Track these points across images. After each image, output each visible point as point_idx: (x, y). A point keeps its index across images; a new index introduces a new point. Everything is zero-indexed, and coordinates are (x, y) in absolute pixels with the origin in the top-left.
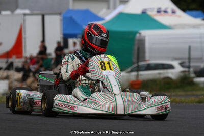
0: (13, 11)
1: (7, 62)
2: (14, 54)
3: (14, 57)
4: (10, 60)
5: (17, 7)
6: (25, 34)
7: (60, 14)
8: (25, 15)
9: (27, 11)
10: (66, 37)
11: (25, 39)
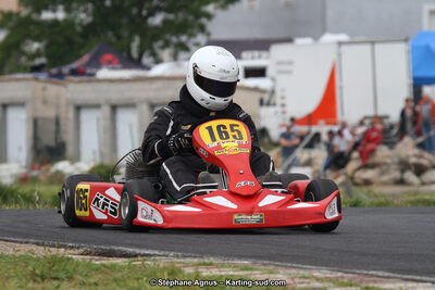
0: (316, 38)
1: (308, 133)
2: (321, 118)
3: (322, 122)
4: (314, 129)
5: (324, 31)
6: (341, 80)
7: (406, 40)
8: (340, 43)
9: (343, 37)
10: (418, 84)
11: (341, 88)
